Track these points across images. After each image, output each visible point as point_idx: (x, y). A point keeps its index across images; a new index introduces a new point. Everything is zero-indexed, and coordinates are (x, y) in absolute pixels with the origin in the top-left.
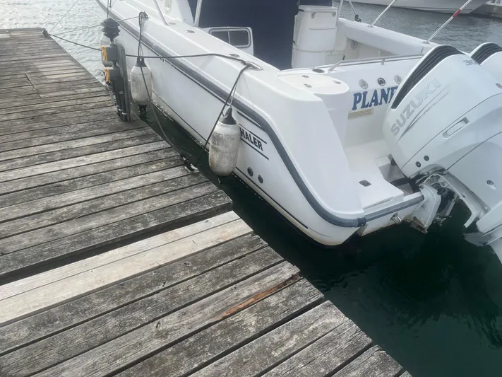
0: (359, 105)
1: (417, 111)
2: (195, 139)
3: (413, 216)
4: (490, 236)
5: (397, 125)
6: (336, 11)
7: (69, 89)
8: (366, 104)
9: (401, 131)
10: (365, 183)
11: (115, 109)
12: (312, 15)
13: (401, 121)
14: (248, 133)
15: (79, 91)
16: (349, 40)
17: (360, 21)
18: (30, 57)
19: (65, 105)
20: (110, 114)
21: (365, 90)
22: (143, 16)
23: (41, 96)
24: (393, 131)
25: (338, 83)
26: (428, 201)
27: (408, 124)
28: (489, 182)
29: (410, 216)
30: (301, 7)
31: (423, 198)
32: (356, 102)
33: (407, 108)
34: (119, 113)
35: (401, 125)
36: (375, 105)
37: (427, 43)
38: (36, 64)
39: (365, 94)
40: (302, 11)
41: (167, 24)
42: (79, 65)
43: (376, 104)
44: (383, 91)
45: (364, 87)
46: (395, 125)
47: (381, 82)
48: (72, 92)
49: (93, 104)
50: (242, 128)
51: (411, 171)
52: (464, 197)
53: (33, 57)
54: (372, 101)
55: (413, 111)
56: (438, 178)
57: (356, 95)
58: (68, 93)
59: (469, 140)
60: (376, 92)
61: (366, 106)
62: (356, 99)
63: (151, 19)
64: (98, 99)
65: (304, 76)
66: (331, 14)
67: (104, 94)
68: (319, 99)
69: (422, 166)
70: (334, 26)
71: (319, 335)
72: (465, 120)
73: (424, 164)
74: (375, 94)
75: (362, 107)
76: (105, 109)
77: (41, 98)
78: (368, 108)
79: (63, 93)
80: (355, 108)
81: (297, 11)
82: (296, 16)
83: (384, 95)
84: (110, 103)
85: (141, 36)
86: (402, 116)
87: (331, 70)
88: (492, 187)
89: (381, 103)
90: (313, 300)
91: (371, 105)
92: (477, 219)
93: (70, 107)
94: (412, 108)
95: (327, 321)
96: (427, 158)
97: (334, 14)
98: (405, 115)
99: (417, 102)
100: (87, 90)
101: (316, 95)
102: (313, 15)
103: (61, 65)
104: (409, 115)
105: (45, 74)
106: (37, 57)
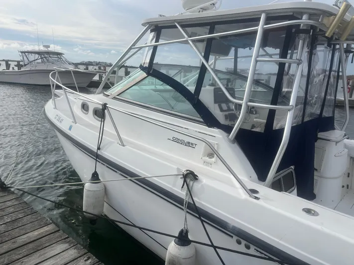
12: (336, 143)
30: (319, 135)
40: (326, 140)
81: (316, 139)
82: (316, 144)
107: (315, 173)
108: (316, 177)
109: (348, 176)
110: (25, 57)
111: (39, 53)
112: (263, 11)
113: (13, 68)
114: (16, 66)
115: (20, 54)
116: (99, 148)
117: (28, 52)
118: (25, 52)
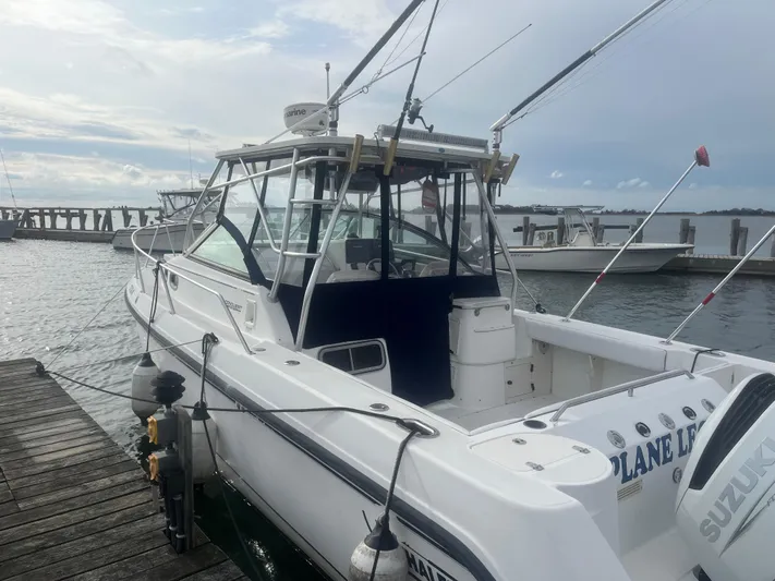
0: (618, 479)
1: (751, 499)
2: (308, 558)
5: (713, 523)
6: (509, 303)
7: (73, 485)
8: (629, 474)
9: (726, 535)
11: (162, 520)
13: (722, 517)
14: (426, 564)
15: (92, 486)
16: (534, 341)
17: (544, 312)
18: (10, 419)
19: (64, 523)
20: (150, 536)
21: (622, 451)
22: (210, 340)
23: (20, 506)
24: (705, 533)
25: (585, 451)
27: (738, 523)
30: (456, 302)
33: (728, 492)
34: (169, 534)
35: (723, 524)
36: (642, 473)
37: (668, 343)
38: (18, 432)
39: (624, 455)
40: (460, 307)
41: (251, 353)
42: (96, 426)
43: (644, 472)
44: (650, 445)
45: (619, 445)
46: (706, 522)
47: (643, 429)
48: (79, 491)
49: (118, 515)
50: (410, 551)
53: (16, 418)
54: (637, 467)
55: (742, 499)
58: (70, 492)
60: (639, 449)
61: (630, 478)
63: (224, 343)
64: (125, 502)
65: (517, 442)
66: (503, 309)
67: (139, 487)
68: (574, 501)
70: (510, 324)
74: (639, 453)
75: (623, 482)
76: (140, 525)
77: (20, 511)
78: (634, 481)
79: (62, 494)
81: (450, 308)
82: (450, 315)
83: (654, 453)
84: (150, 508)
85: (205, 370)
86: (718, 505)
87: (556, 419)
89: (651, 467)
91: (636, 475)
93: (73, 529)
94: (737, 492)
97: (507, 308)
100: (106, 482)
102: (477, 312)
103: (63, 429)
104: (735, 505)
105: (31, 452)
106: (22, 417)
107: (452, 358)
108: (452, 364)
109: (532, 370)
110: (168, 203)
111: (192, 194)
112: (295, 146)
113: (152, 223)
114: (157, 219)
115: (160, 197)
116: (152, 321)
117: (176, 194)
118: (168, 194)
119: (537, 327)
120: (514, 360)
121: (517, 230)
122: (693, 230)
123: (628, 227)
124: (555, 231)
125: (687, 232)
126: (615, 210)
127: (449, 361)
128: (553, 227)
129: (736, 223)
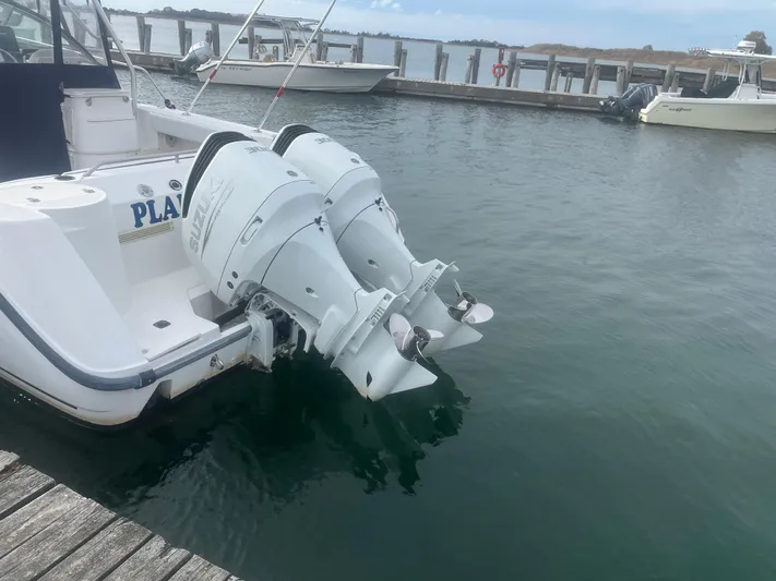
0: (146, 220)
1: (207, 216)
3: (249, 354)
4: (332, 358)
5: (194, 238)
8: (157, 217)
9: (201, 247)
10: (162, 324)
12: (87, 101)
13: (196, 232)
16: (160, 134)
17: (173, 107)
21: (150, 199)
24: (192, 247)
25: (90, 192)
26: (257, 331)
27: (204, 235)
28: (309, 290)
29: (246, 355)
30: (66, 92)
31: (250, 327)
32: (138, 217)
33: (197, 214)
35: (198, 238)
36: (173, 217)
37: (258, 131)
39: (151, 203)
45: (147, 194)
46: (191, 239)
51: (227, 297)
52: (294, 315)
54: (167, 212)
55: (204, 217)
56: (262, 298)
57: (135, 207)
59: (269, 242)
60: (168, 199)
61: (160, 220)
62: (136, 212)
66: (122, 100)
68: (45, 216)
69: (235, 286)
70: (131, 116)
71: (35, 532)
72: (259, 220)
73: (236, 283)
74: (168, 201)
75: (152, 222)
78: (163, 222)
80: (139, 224)
81: (62, 97)
82: (62, 104)
86: (195, 225)
87: (86, 175)
88: (314, 295)
90: (34, 491)
91: (166, 218)
92: (314, 338)
94: (201, 214)
95: (52, 510)
96: (235, 275)
97: (126, 99)
98: (197, 223)
99: (204, 206)
101: (42, 211)
102: (89, 102)
104: (201, 222)
107: (70, 149)
108: (71, 155)
119: (166, 121)
120: (139, 150)
121: (243, 41)
122: (405, 54)
123: (349, 46)
124: (280, 46)
125: (400, 56)
126: (372, 33)
127: (67, 151)
128: (280, 41)
129: (439, 50)
